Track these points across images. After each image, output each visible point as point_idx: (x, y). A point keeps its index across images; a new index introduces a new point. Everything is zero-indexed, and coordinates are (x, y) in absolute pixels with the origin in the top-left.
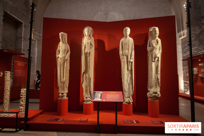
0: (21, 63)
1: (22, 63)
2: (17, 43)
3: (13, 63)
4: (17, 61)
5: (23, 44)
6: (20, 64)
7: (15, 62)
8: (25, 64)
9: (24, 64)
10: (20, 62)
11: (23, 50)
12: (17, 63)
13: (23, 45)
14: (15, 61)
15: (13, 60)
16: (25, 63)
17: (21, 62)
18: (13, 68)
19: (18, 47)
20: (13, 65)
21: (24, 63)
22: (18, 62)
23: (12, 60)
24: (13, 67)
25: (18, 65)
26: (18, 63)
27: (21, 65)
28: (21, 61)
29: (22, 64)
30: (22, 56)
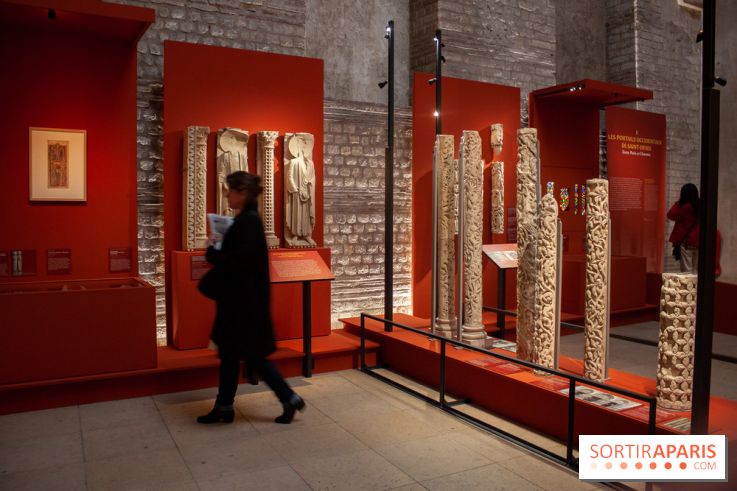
0: (636, 143)
1: (640, 144)
2: (614, 46)
3: (605, 144)
4: (618, 137)
5: (639, 45)
6: (631, 147)
7: (612, 141)
8: (653, 146)
9: (649, 148)
10: (630, 139)
11: (641, 76)
12: (621, 142)
13: (640, 52)
14: (612, 137)
15: (604, 134)
16: (652, 141)
17: (637, 137)
18: (606, 169)
19: (620, 64)
20: (604, 156)
21: (648, 141)
22: (623, 138)
23: (600, 132)
24: (604, 164)
25: (624, 152)
26: (624, 146)
27: (638, 151)
28: (633, 135)
29: (643, 147)
30: (639, 106)
